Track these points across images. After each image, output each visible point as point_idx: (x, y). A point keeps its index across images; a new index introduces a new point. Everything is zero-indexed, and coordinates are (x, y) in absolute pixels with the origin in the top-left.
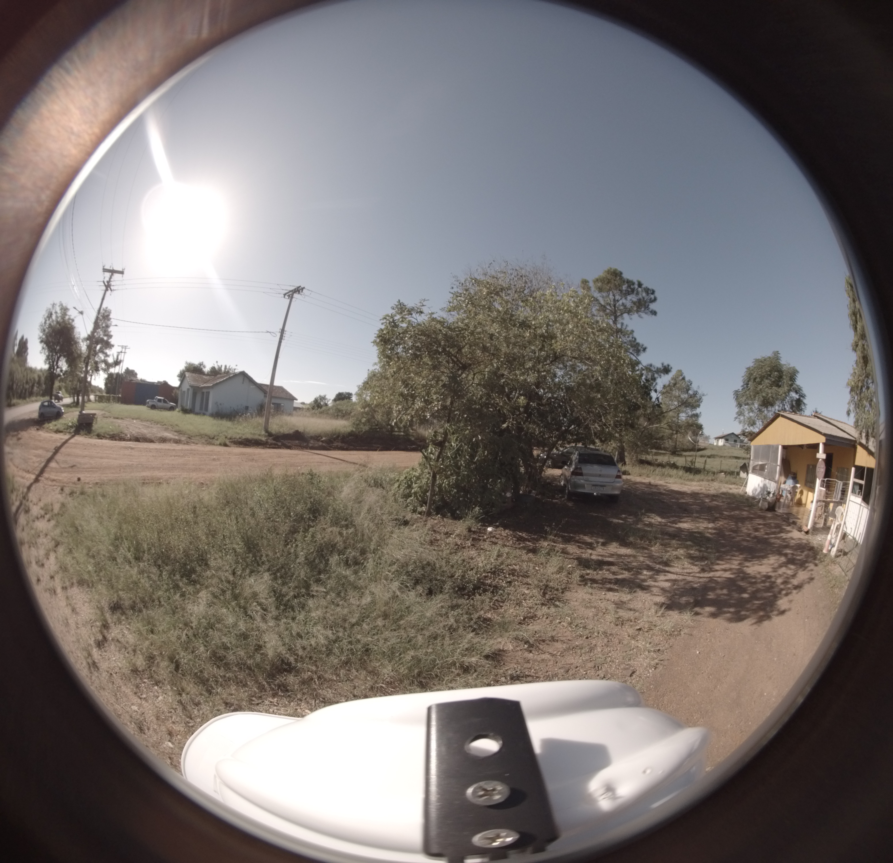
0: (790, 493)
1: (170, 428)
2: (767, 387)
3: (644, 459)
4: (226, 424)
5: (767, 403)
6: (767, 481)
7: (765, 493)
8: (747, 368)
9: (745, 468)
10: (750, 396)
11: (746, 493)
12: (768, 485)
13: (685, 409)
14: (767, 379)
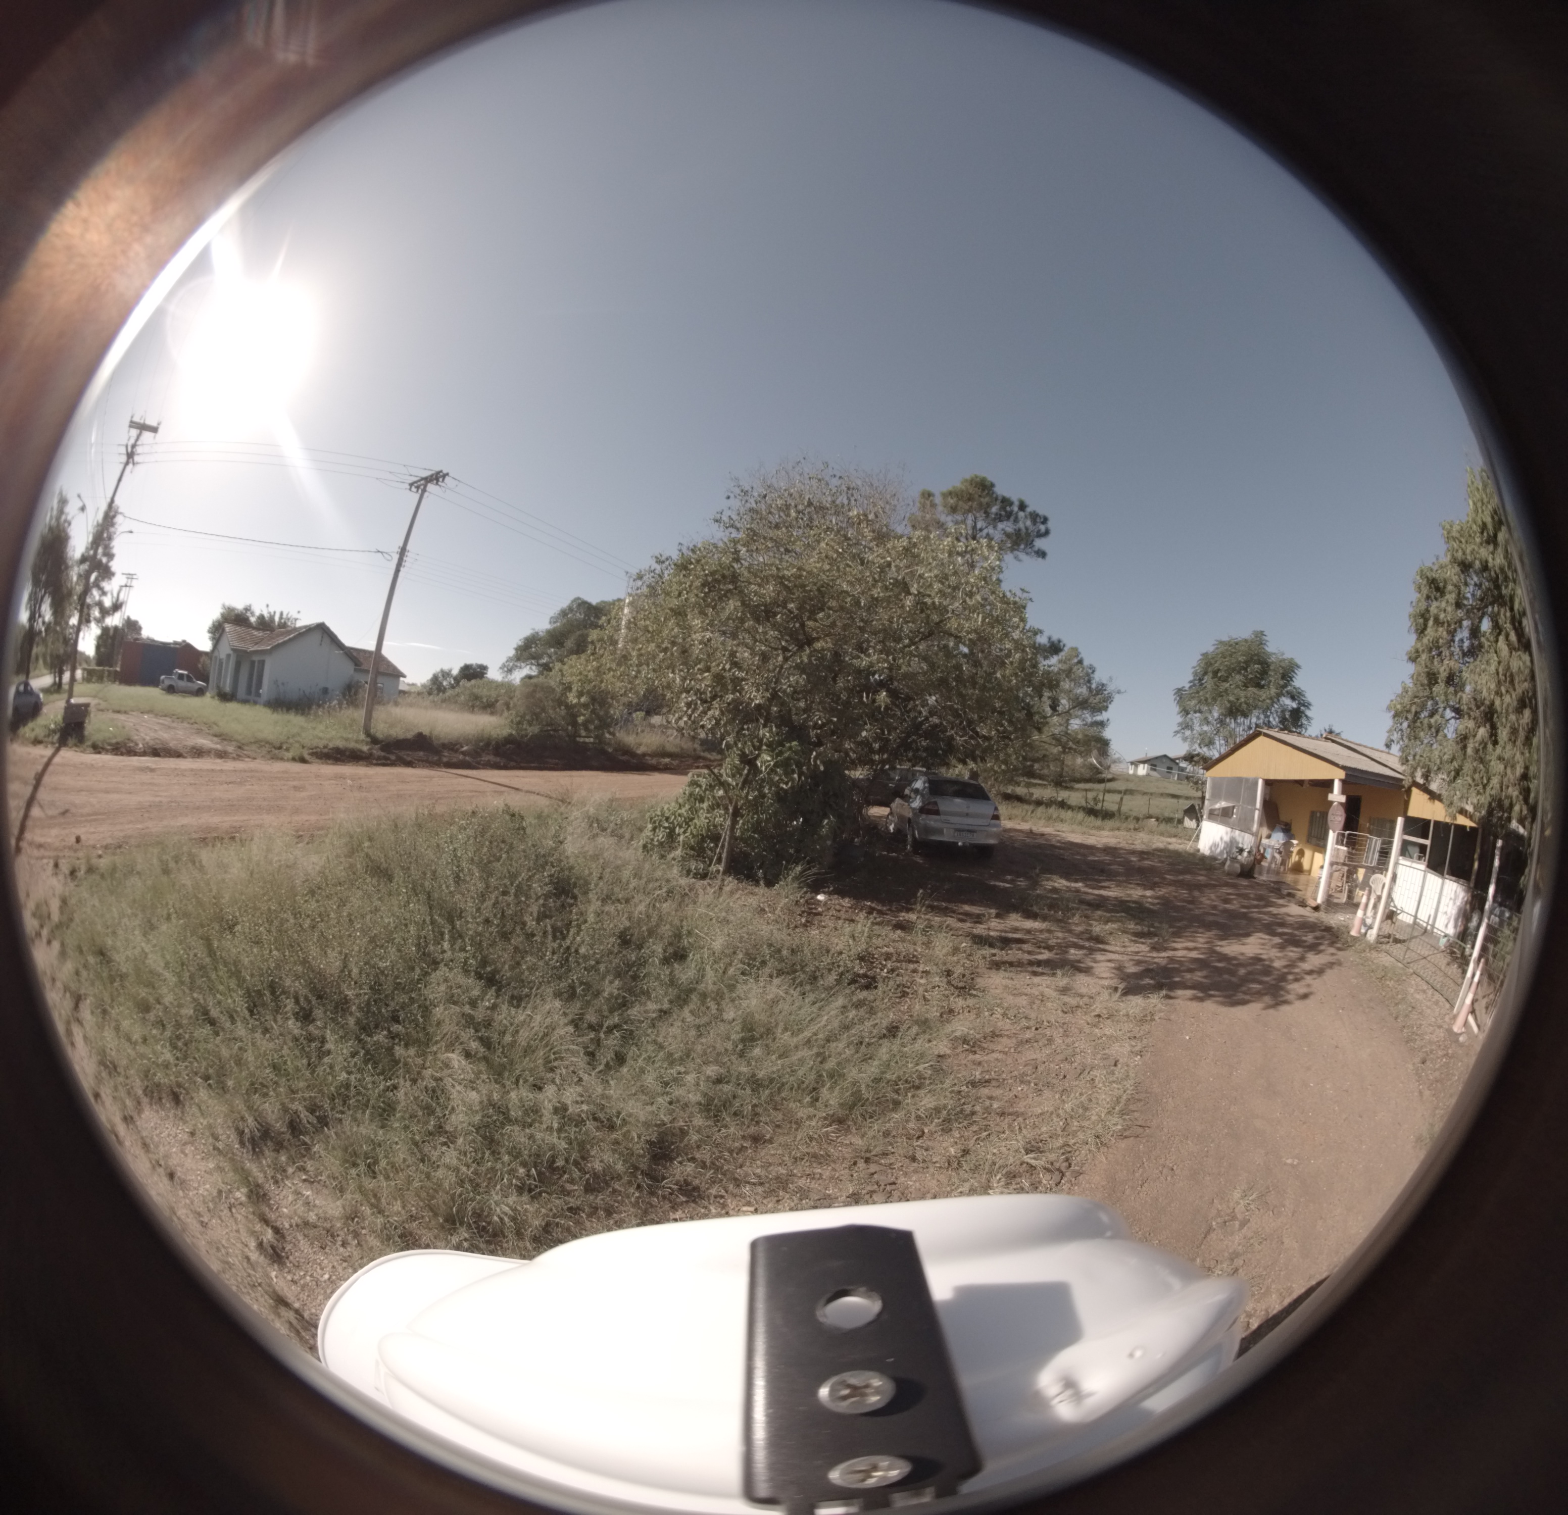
0: (1280, 853)
1: (205, 728)
2: (1237, 687)
3: (1009, 791)
4: (295, 721)
5: (1234, 711)
6: (1237, 832)
7: (1235, 850)
8: (1203, 655)
9: (1194, 812)
10: (1206, 700)
11: (1198, 850)
12: (1239, 839)
13: (1080, 713)
14: (1239, 673)
